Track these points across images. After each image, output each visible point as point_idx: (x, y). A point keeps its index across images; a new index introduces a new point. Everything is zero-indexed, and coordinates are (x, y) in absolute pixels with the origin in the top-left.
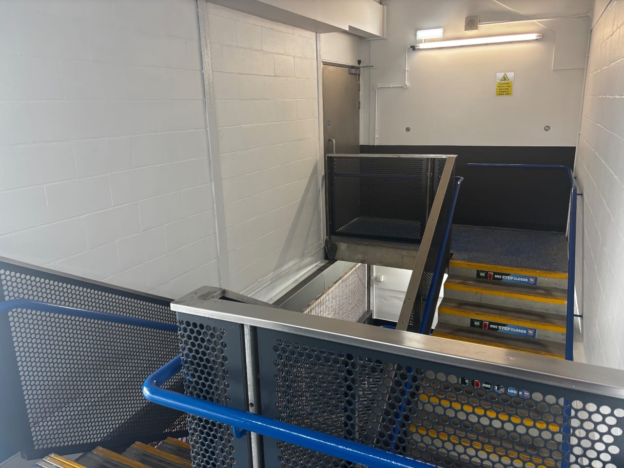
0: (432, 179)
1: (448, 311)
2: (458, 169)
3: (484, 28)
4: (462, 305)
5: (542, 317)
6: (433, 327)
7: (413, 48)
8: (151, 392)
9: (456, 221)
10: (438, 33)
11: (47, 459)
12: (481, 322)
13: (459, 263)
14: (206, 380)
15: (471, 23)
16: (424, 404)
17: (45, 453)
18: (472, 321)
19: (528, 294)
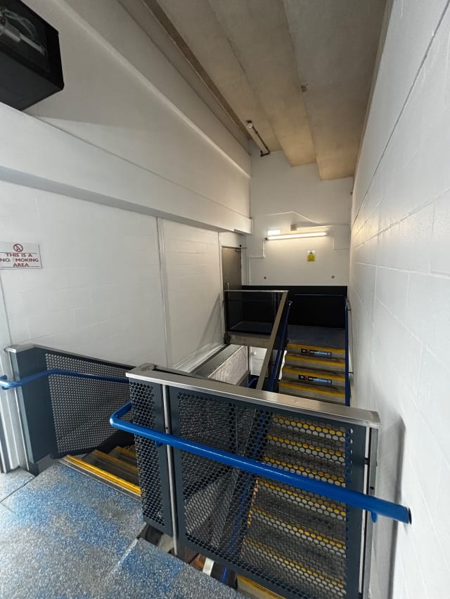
0: (277, 302)
1: (287, 371)
2: (289, 297)
3: (299, 230)
4: (294, 367)
5: (335, 373)
6: (280, 378)
7: (266, 239)
8: (114, 422)
9: (290, 323)
10: (278, 232)
11: (65, 459)
12: (304, 376)
13: (291, 345)
14: (147, 415)
15: (294, 227)
16: (276, 423)
17: (64, 455)
18: (300, 376)
19: (327, 361)
